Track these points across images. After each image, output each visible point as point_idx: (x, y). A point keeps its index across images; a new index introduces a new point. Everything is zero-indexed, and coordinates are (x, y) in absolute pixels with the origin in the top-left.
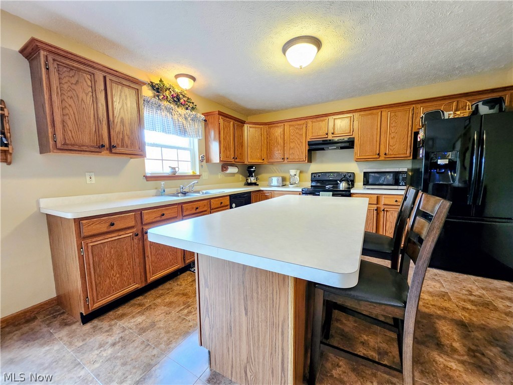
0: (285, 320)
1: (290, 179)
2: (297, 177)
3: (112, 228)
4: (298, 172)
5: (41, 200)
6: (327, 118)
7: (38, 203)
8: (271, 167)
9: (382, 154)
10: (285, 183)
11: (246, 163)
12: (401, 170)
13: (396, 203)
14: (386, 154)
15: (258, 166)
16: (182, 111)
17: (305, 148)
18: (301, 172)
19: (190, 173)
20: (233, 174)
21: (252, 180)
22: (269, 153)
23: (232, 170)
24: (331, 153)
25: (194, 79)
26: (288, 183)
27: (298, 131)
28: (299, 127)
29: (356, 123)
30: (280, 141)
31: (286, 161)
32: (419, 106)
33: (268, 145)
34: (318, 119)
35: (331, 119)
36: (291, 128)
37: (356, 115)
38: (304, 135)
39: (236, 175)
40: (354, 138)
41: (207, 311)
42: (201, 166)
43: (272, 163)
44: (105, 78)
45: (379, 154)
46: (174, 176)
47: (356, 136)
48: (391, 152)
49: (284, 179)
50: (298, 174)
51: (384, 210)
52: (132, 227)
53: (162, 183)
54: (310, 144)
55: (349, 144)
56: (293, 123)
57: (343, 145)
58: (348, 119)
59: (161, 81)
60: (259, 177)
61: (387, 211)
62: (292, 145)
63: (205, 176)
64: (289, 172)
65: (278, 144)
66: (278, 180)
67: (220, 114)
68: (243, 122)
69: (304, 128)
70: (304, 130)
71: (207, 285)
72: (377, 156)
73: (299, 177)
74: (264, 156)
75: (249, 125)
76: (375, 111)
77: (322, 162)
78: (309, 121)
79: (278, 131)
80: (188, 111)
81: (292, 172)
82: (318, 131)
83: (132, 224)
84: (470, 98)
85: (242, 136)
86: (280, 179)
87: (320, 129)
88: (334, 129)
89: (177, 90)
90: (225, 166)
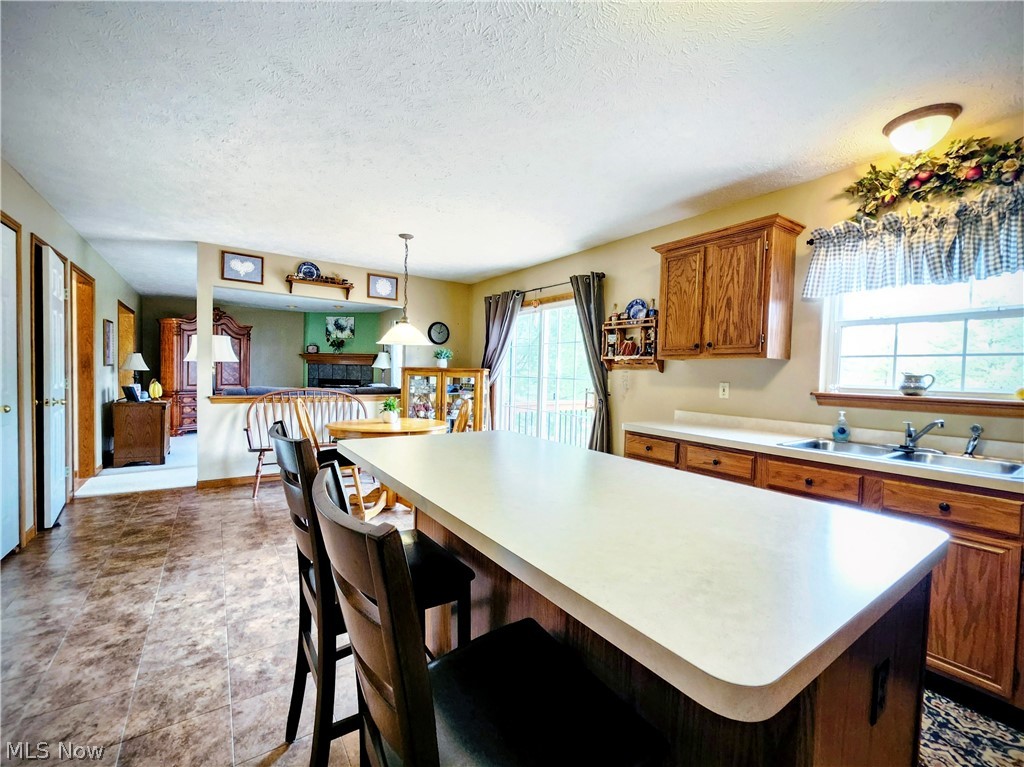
53: (842, 413)
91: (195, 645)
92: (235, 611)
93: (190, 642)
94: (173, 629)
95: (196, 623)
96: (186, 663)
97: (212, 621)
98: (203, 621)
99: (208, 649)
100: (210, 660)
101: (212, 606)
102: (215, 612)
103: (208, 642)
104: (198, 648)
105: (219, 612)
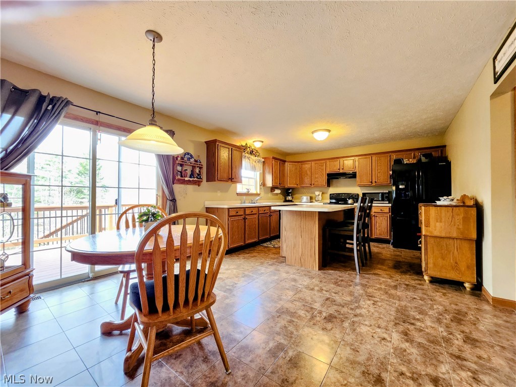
0: (315, 235)
1: (315, 198)
2: (320, 196)
3: (237, 214)
4: (321, 193)
5: (206, 202)
6: (339, 160)
7: (204, 203)
8: (302, 190)
9: (373, 181)
10: (312, 200)
11: (286, 187)
12: (385, 192)
13: (381, 211)
14: (375, 182)
15: (293, 189)
16: (253, 157)
17: (325, 178)
18: (323, 193)
19: (255, 192)
20: (277, 194)
21: (289, 198)
22: (302, 180)
23: (278, 191)
24: (342, 180)
25: (262, 142)
26: (314, 201)
27: (320, 167)
28: (321, 164)
29: (357, 163)
30: (309, 173)
31: (313, 186)
32: (393, 154)
33: (301, 176)
34: (333, 160)
35: (341, 160)
36: (316, 165)
37: (357, 158)
38: (324, 169)
39: (279, 195)
40: (356, 172)
41: (285, 240)
42: (261, 189)
43: (303, 187)
44: (232, 149)
45: (372, 182)
46: (248, 194)
47: (357, 170)
48: (379, 181)
49: (311, 198)
50: (321, 195)
51: (374, 216)
52: (242, 215)
53: (243, 197)
54: (329, 175)
55: (353, 176)
56: (317, 162)
57: (349, 176)
58: (352, 161)
59: (246, 144)
60: (294, 196)
61: (376, 216)
62: (317, 176)
63: (262, 194)
64: (315, 193)
65: (307, 175)
66: (307, 199)
67: (274, 158)
68: (285, 161)
69: (324, 165)
70: (324, 167)
71: (285, 230)
72: (371, 183)
73: (322, 196)
74: (298, 183)
75: (288, 163)
76: (367, 156)
77: (337, 186)
78: (328, 161)
79: (307, 166)
80: (256, 157)
81: (317, 193)
82: (334, 168)
83: (242, 214)
84: (420, 151)
85: (284, 170)
86: (309, 198)
87: (335, 166)
88: (343, 166)
89: (253, 148)
90: (273, 189)
91: (374, 304)
92: (352, 309)
93: (375, 306)
94: (382, 316)
95: (371, 313)
96: (378, 300)
97: (363, 310)
98: (367, 312)
99: (369, 300)
100: (370, 296)
101: (361, 318)
102: (360, 313)
103: (369, 302)
104: (373, 302)
105: (358, 313)
